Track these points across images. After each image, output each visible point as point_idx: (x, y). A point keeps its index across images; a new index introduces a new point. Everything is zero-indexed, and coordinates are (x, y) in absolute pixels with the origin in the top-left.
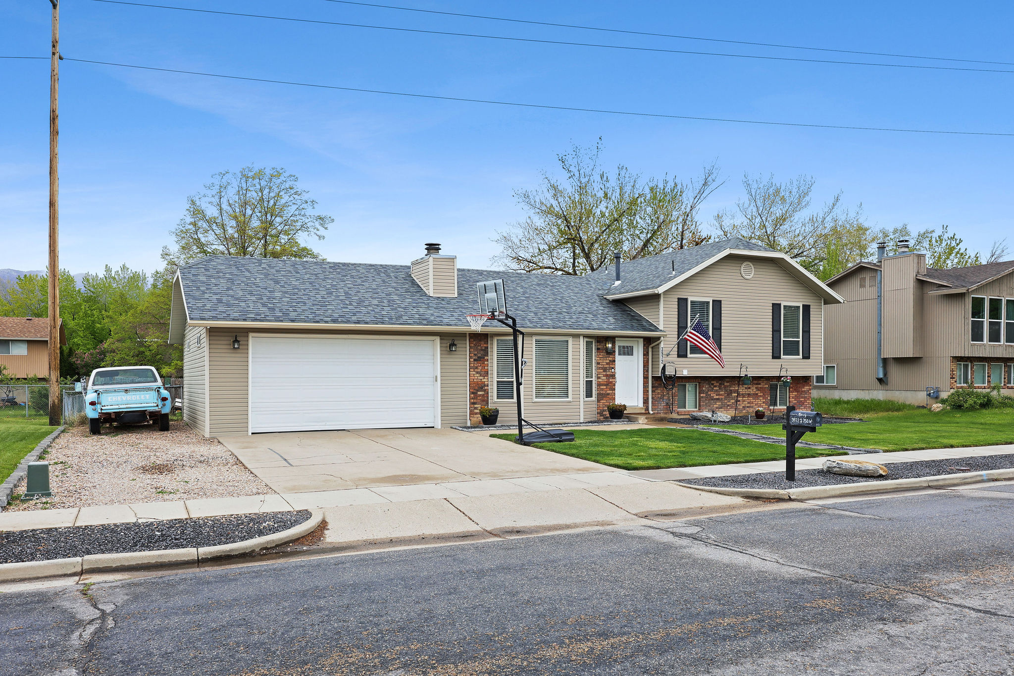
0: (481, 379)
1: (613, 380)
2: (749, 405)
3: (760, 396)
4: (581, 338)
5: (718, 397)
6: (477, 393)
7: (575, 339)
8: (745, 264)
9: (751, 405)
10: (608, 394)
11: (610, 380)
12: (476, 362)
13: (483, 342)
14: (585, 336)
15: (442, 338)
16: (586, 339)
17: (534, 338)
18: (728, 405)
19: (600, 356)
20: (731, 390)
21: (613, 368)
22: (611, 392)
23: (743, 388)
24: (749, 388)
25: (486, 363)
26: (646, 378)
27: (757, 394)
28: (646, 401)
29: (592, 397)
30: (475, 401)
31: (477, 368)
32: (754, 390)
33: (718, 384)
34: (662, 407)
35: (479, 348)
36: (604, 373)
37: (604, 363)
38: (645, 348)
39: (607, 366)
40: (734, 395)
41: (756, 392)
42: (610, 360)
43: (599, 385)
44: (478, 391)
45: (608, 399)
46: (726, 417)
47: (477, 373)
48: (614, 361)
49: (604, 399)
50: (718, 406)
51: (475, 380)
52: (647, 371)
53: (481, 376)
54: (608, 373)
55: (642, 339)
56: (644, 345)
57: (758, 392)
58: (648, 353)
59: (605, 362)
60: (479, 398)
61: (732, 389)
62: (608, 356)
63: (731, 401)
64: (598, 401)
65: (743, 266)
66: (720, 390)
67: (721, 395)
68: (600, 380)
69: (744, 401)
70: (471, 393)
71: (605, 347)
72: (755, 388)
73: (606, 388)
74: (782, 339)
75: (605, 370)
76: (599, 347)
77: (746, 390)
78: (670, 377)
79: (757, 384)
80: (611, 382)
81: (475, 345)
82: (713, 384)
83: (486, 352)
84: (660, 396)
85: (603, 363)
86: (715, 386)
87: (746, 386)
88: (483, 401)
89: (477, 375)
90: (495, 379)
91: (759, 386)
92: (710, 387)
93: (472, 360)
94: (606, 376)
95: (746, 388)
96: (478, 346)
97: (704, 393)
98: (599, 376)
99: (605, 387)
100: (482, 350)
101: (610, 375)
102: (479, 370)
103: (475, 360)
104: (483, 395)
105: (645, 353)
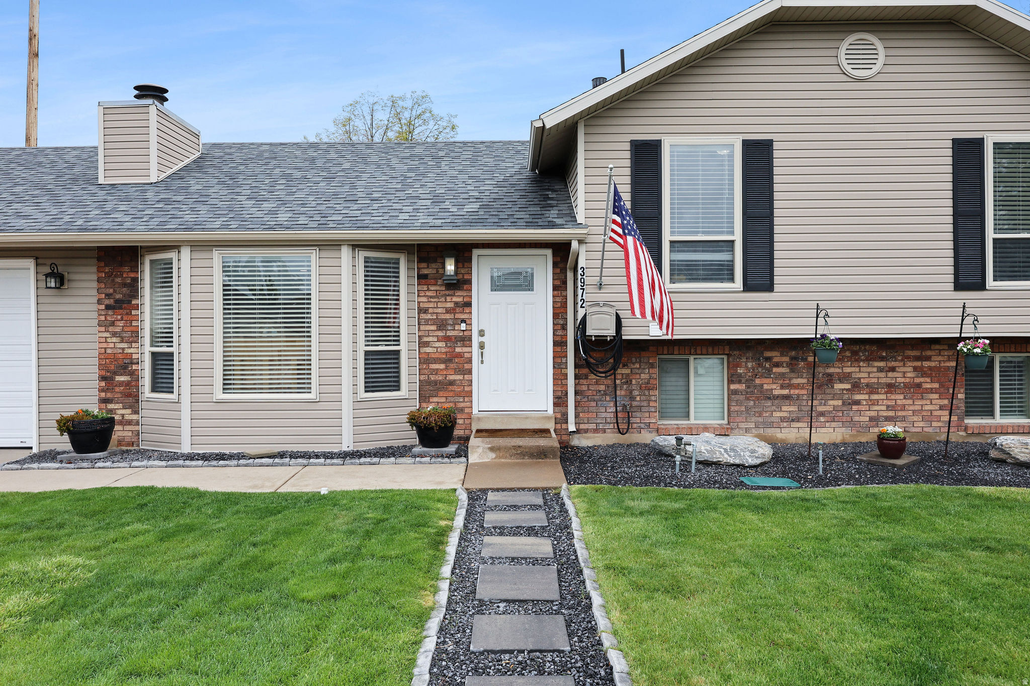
0: (123, 349)
1: (466, 349)
2: (891, 414)
3: (931, 391)
4: (346, 252)
5: (785, 392)
6: (112, 379)
7: (324, 254)
8: (852, 38)
9: (900, 413)
10: (452, 383)
11: (458, 350)
12: (110, 312)
13: (126, 269)
14: (357, 246)
15: (40, 261)
16: (362, 254)
17: (217, 257)
18: (822, 414)
19: (428, 294)
20: (830, 375)
21: (463, 321)
22: (461, 377)
23: (869, 369)
24: (893, 369)
25: (134, 312)
26: (559, 343)
27: (919, 385)
28: (560, 401)
29: (397, 388)
30: (109, 395)
31: (113, 324)
32: (909, 375)
33: (786, 359)
34: (608, 415)
35: (119, 280)
36: (440, 333)
37: (439, 310)
38: (558, 271)
39: (448, 316)
40: (838, 386)
41: (917, 380)
42: (456, 303)
43: (425, 360)
44: (115, 373)
45: (451, 394)
46: (753, 451)
47: (114, 334)
48: (469, 304)
49: (441, 394)
50: (785, 414)
51: (109, 351)
52: (564, 327)
53: (122, 342)
54: (449, 333)
55: (549, 252)
56: (555, 265)
57: (922, 380)
58: (565, 282)
59: (442, 306)
60: (117, 389)
61: (831, 370)
62: (447, 292)
63: (831, 402)
64: (423, 398)
65: (845, 45)
66: (792, 375)
67: (797, 387)
68: (428, 350)
69: (876, 402)
70: (103, 378)
71: (441, 271)
72: (911, 369)
73: (446, 369)
74: (991, 235)
75: (442, 325)
76: (426, 272)
77: (882, 375)
78: (601, 341)
79: (917, 359)
80: (460, 355)
81: (109, 275)
82: (768, 359)
83: (133, 288)
84: (602, 388)
85: (436, 311)
86: (777, 365)
87: (882, 364)
88: (129, 395)
89: (114, 340)
90: (148, 349)
91: (926, 364)
92: (760, 365)
93: (103, 307)
94: (447, 339)
95: (880, 370)
96: (116, 276)
97: (740, 382)
98: (425, 339)
99: (442, 366)
100: (125, 285)
101: (456, 337)
102: (118, 329)
103: (108, 307)
104: (128, 384)
105: (558, 283)
